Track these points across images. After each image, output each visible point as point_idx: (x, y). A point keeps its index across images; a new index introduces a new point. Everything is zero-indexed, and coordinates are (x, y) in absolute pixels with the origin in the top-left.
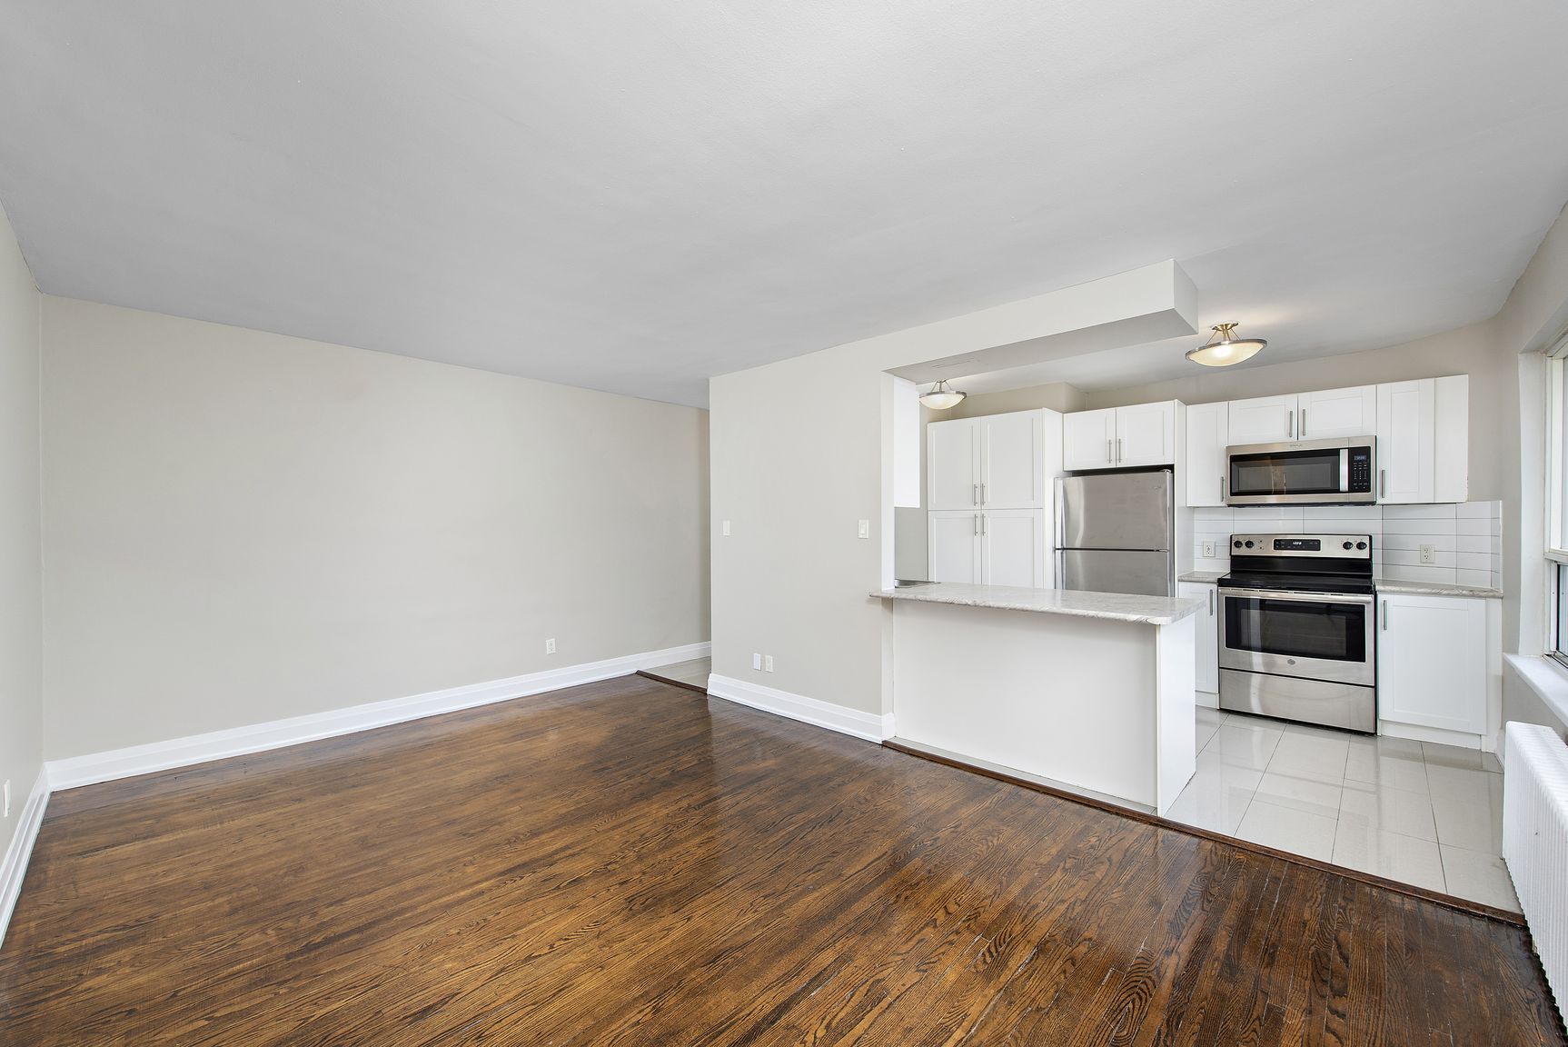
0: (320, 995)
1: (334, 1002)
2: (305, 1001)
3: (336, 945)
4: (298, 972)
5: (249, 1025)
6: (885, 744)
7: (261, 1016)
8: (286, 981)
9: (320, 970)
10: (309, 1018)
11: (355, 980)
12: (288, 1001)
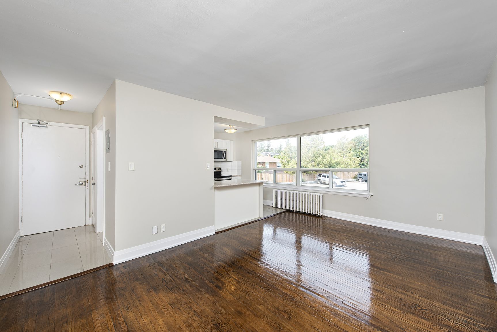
0: (395, 315)
1: (394, 310)
2: (400, 317)
3: (378, 324)
4: (396, 327)
5: (419, 325)
6: (216, 233)
7: (414, 325)
8: (401, 328)
9: (389, 322)
10: (403, 313)
11: (384, 310)
12: (404, 322)
